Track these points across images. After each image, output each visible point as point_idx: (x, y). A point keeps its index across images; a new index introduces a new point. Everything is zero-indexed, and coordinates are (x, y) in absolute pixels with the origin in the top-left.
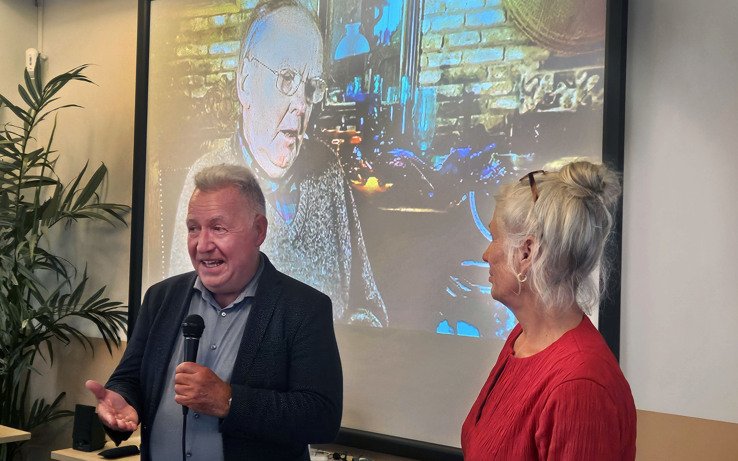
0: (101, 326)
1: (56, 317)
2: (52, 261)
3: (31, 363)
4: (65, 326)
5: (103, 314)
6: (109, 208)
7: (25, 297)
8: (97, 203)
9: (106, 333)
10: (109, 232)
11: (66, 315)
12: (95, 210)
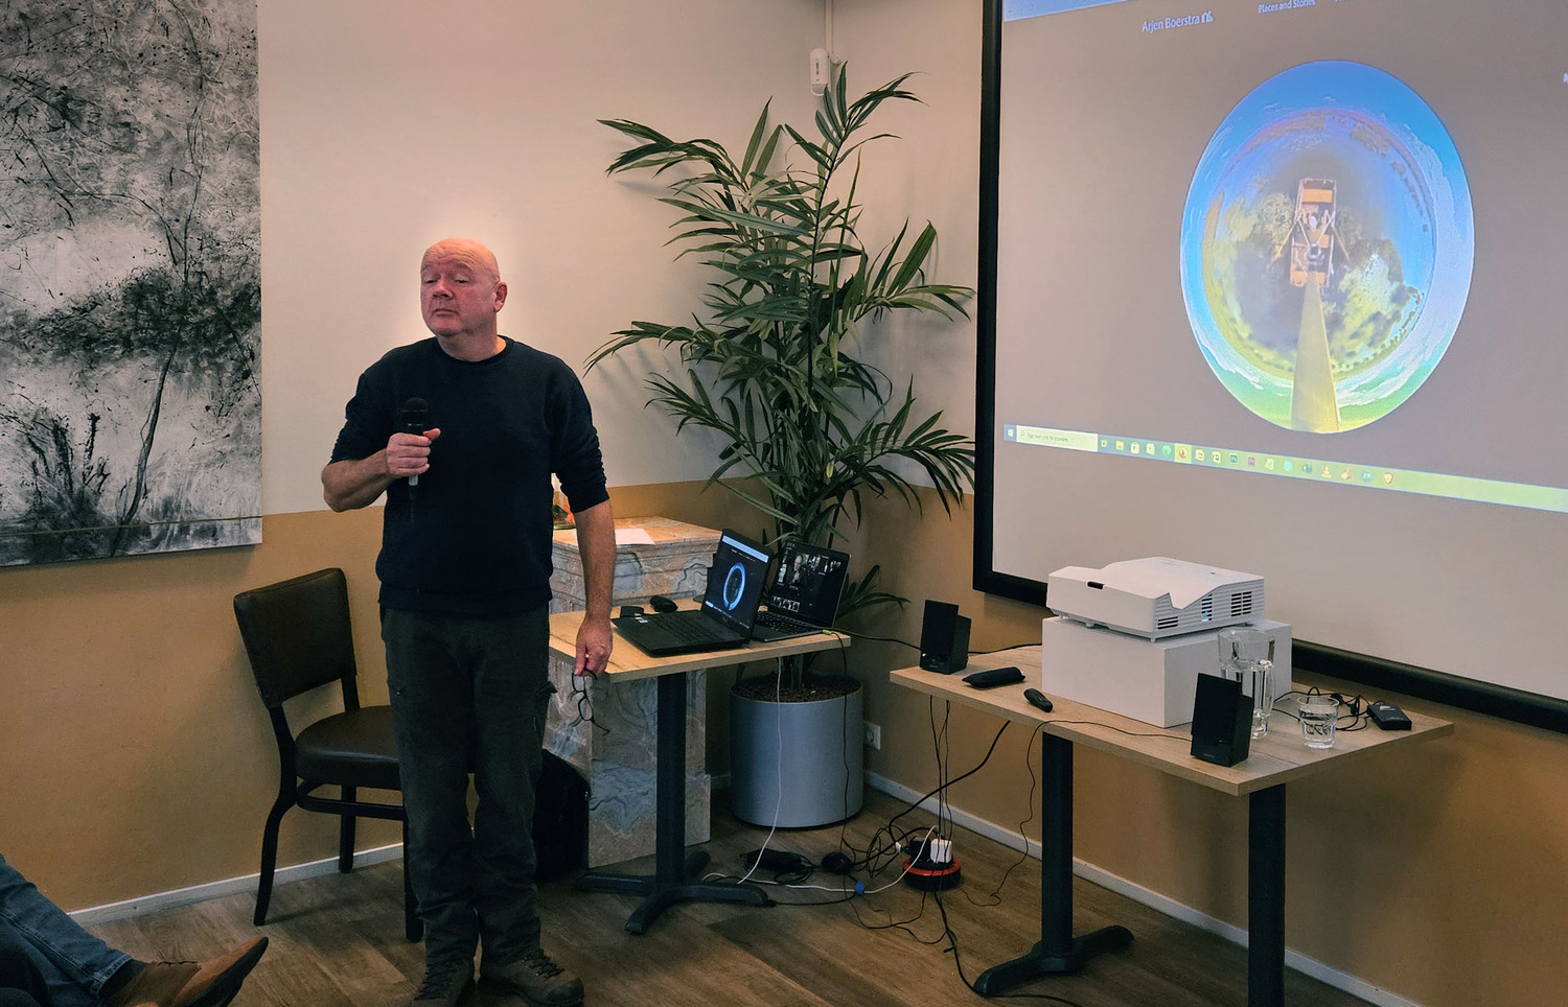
0: (933, 471)
1: (867, 458)
2: (855, 371)
3: (834, 525)
4: (879, 469)
5: (935, 453)
6: (942, 293)
7: (822, 426)
8: (921, 284)
9: (939, 481)
10: (941, 328)
11: (882, 454)
12: (919, 296)
